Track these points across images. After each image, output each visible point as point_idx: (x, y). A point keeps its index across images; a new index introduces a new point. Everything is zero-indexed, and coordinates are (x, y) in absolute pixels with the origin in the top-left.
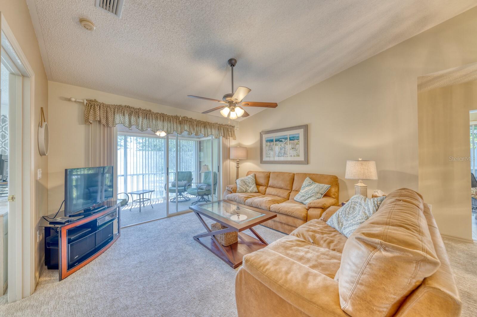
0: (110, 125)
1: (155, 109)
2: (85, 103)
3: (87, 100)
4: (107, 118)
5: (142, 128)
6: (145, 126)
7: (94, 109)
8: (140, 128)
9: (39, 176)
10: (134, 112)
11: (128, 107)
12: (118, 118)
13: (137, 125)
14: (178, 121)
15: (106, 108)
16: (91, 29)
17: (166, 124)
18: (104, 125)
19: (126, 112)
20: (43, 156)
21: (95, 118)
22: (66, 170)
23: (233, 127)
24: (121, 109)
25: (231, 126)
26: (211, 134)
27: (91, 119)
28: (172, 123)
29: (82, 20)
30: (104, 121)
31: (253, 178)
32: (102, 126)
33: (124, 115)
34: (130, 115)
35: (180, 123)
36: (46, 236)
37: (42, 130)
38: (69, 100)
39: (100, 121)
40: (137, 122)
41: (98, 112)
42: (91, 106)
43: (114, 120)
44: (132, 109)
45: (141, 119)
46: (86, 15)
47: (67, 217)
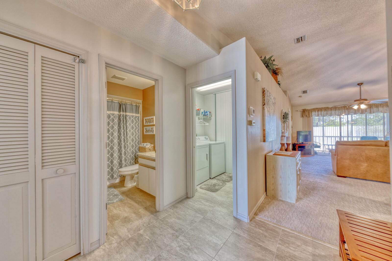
0: (310, 116)
1: (330, 106)
3: (302, 110)
4: (309, 114)
6: (325, 114)
8: (323, 115)
11: (317, 108)
12: (313, 113)
15: (309, 111)
16: (302, 97)
19: (316, 110)
21: (305, 115)
22: (297, 131)
24: (314, 110)
28: (341, 110)
30: (308, 116)
32: (307, 118)
33: (315, 112)
34: (318, 111)
36: (293, 148)
37: (292, 122)
38: (298, 111)
39: (307, 116)
40: (321, 113)
41: (306, 113)
42: (304, 111)
43: (312, 114)
44: (319, 109)
45: (323, 112)
46: (300, 95)
47: (297, 143)
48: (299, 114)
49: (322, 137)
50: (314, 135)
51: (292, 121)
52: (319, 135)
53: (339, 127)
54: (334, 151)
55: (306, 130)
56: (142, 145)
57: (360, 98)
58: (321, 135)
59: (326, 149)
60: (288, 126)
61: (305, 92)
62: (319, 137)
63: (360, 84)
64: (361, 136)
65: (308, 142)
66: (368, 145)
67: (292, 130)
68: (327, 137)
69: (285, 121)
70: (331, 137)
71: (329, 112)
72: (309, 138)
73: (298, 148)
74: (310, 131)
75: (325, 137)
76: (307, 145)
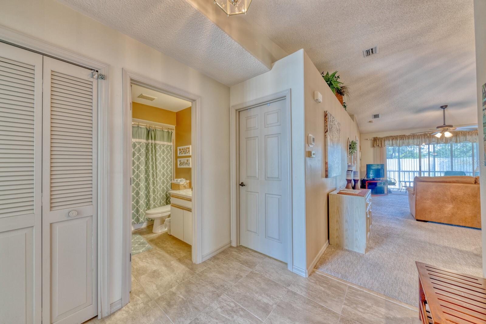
0: (383, 146)
1: (407, 133)
2: (373, 140)
3: (373, 138)
6: (401, 144)
7: (376, 141)
9: (360, 166)
12: (387, 142)
13: (396, 144)
15: (381, 140)
16: (372, 122)
17: (416, 140)
19: (390, 139)
20: (361, 161)
22: (367, 165)
24: (388, 138)
27: (375, 146)
28: (421, 139)
29: (369, 121)
30: (380, 145)
32: (379, 148)
33: (389, 141)
34: (392, 140)
36: (362, 185)
37: (361, 153)
38: (367, 139)
39: (378, 145)
40: (396, 142)
41: (378, 142)
42: (375, 139)
43: (384, 143)
44: (394, 137)
45: (398, 141)
46: (371, 120)
47: (367, 179)
48: (369, 143)
49: (398, 171)
50: (388, 170)
51: (360, 151)
52: (394, 170)
53: (418, 160)
54: (412, 189)
55: (378, 164)
56: (175, 181)
57: (443, 124)
58: (397, 169)
59: (402, 186)
60: (355, 158)
61: (376, 116)
63: (444, 107)
64: (445, 170)
65: (380, 178)
66: (454, 182)
67: (361, 164)
68: (403, 171)
69: (351, 152)
70: (408, 171)
71: (406, 141)
72: (382, 173)
73: (368, 185)
74: (382, 164)
75: (401, 171)
76: (378, 181)
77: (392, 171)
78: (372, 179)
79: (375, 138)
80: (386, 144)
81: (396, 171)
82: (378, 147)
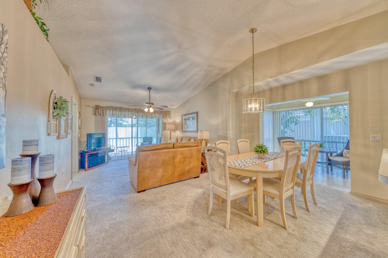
0: (104, 115)
1: (125, 106)
2: (95, 107)
3: (95, 106)
5: (118, 116)
6: (119, 115)
8: (117, 116)
9: (79, 136)
10: (114, 109)
11: (112, 107)
12: (108, 112)
13: (116, 114)
14: (136, 111)
15: (103, 108)
16: (94, 86)
17: (130, 113)
18: (102, 116)
19: (111, 109)
20: (80, 129)
22: (87, 134)
23: (170, 112)
24: (109, 108)
25: (168, 111)
26: (155, 117)
27: (97, 114)
28: (133, 112)
29: (91, 85)
30: (102, 114)
31: (176, 140)
33: (110, 111)
34: (113, 110)
35: (137, 112)
36: (81, 158)
37: (80, 120)
38: (89, 106)
39: (100, 114)
40: (116, 113)
41: (99, 110)
42: (97, 108)
43: (106, 113)
44: (114, 108)
45: (118, 111)
46: (92, 83)
47: (88, 151)
48: (90, 111)
49: (115, 139)
50: (108, 138)
51: (79, 118)
52: (113, 138)
53: (131, 128)
55: (100, 133)
57: (150, 102)
58: (115, 137)
59: (119, 151)
60: (70, 125)
61: (98, 79)
62: (113, 139)
63: (149, 89)
65: (101, 148)
67: (80, 133)
68: (119, 138)
69: (58, 114)
70: (123, 138)
71: (123, 113)
72: (103, 141)
73: (88, 157)
74: (103, 133)
75: (118, 138)
76: (100, 151)
77: (111, 139)
78: (93, 149)
79: (97, 106)
80: (107, 113)
81: (114, 139)
82: (100, 115)
